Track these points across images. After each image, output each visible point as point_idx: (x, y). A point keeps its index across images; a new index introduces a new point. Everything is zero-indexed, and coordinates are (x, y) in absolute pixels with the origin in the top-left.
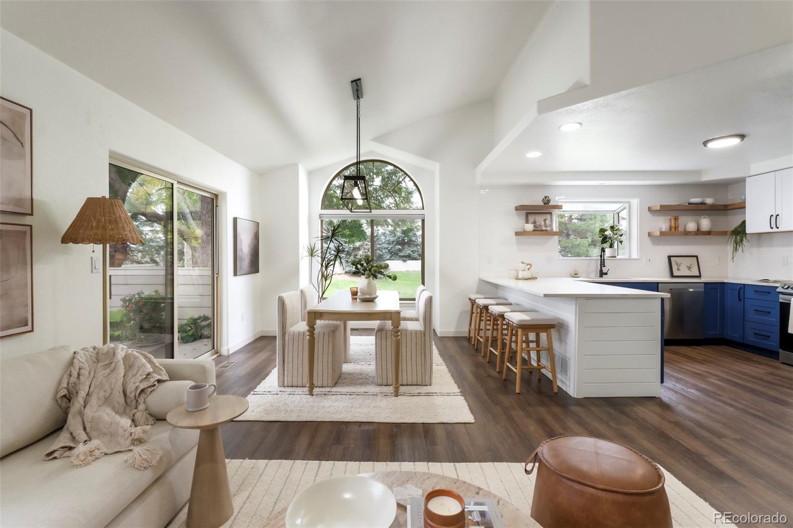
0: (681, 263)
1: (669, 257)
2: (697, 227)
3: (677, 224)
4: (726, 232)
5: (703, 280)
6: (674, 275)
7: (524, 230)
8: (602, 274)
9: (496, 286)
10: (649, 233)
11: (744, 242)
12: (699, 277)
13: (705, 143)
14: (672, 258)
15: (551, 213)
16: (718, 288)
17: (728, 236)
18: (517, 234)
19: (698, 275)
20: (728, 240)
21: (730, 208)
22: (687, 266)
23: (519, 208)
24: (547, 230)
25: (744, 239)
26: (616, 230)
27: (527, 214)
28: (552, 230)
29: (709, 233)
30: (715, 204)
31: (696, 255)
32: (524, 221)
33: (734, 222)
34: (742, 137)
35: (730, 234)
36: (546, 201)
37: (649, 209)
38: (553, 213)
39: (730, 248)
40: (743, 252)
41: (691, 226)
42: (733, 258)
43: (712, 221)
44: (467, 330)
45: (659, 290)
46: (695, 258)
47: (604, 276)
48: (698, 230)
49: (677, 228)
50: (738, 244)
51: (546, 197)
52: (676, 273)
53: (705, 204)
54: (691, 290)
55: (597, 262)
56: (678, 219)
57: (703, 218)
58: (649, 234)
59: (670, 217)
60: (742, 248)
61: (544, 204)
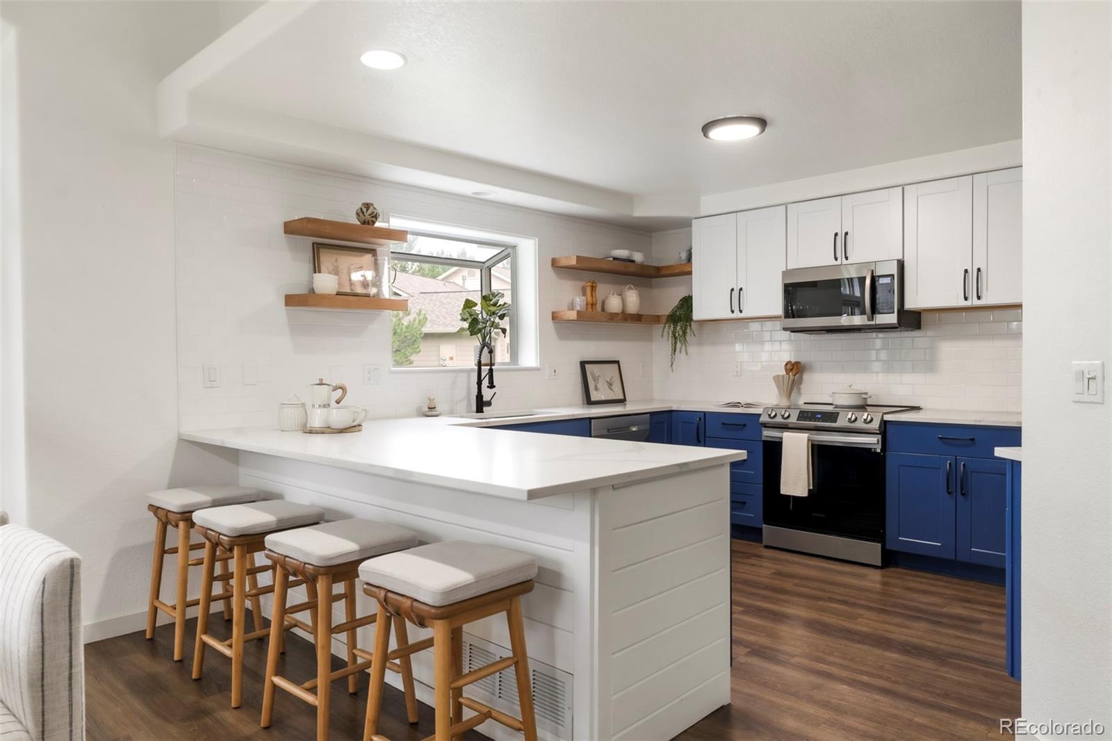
0: (599, 376)
1: (583, 364)
2: (621, 304)
3: (594, 299)
4: (659, 316)
5: (630, 408)
6: (593, 399)
7: (312, 291)
8: (481, 404)
9: (233, 455)
10: (553, 313)
11: (688, 338)
12: (622, 401)
13: (706, 129)
14: (587, 366)
15: (373, 252)
16: (664, 422)
17: (663, 325)
18: (291, 300)
19: (622, 397)
20: (663, 331)
21: (664, 272)
22: (607, 382)
23: (291, 228)
24: (368, 296)
25: (688, 330)
26: (495, 305)
27: (317, 248)
28: (378, 294)
29: (637, 318)
30: (645, 264)
31: (617, 360)
32: (306, 266)
33: (669, 299)
34: (762, 122)
35: (664, 321)
36: (368, 216)
37: (554, 263)
38: (379, 250)
39: (667, 345)
40: (687, 354)
41: (614, 304)
42: (672, 364)
43: (641, 297)
44: (145, 608)
45: (593, 435)
46: (616, 365)
47: (485, 409)
48: (623, 312)
49: (594, 306)
50: (679, 339)
51: (367, 206)
52: (595, 396)
53: (633, 261)
54: (634, 429)
55: (469, 377)
56: (596, 287)
57: (628, 289)
58: (555, 317)
59: (583, 284)
60: (686, 346)
61: (364, 223)
